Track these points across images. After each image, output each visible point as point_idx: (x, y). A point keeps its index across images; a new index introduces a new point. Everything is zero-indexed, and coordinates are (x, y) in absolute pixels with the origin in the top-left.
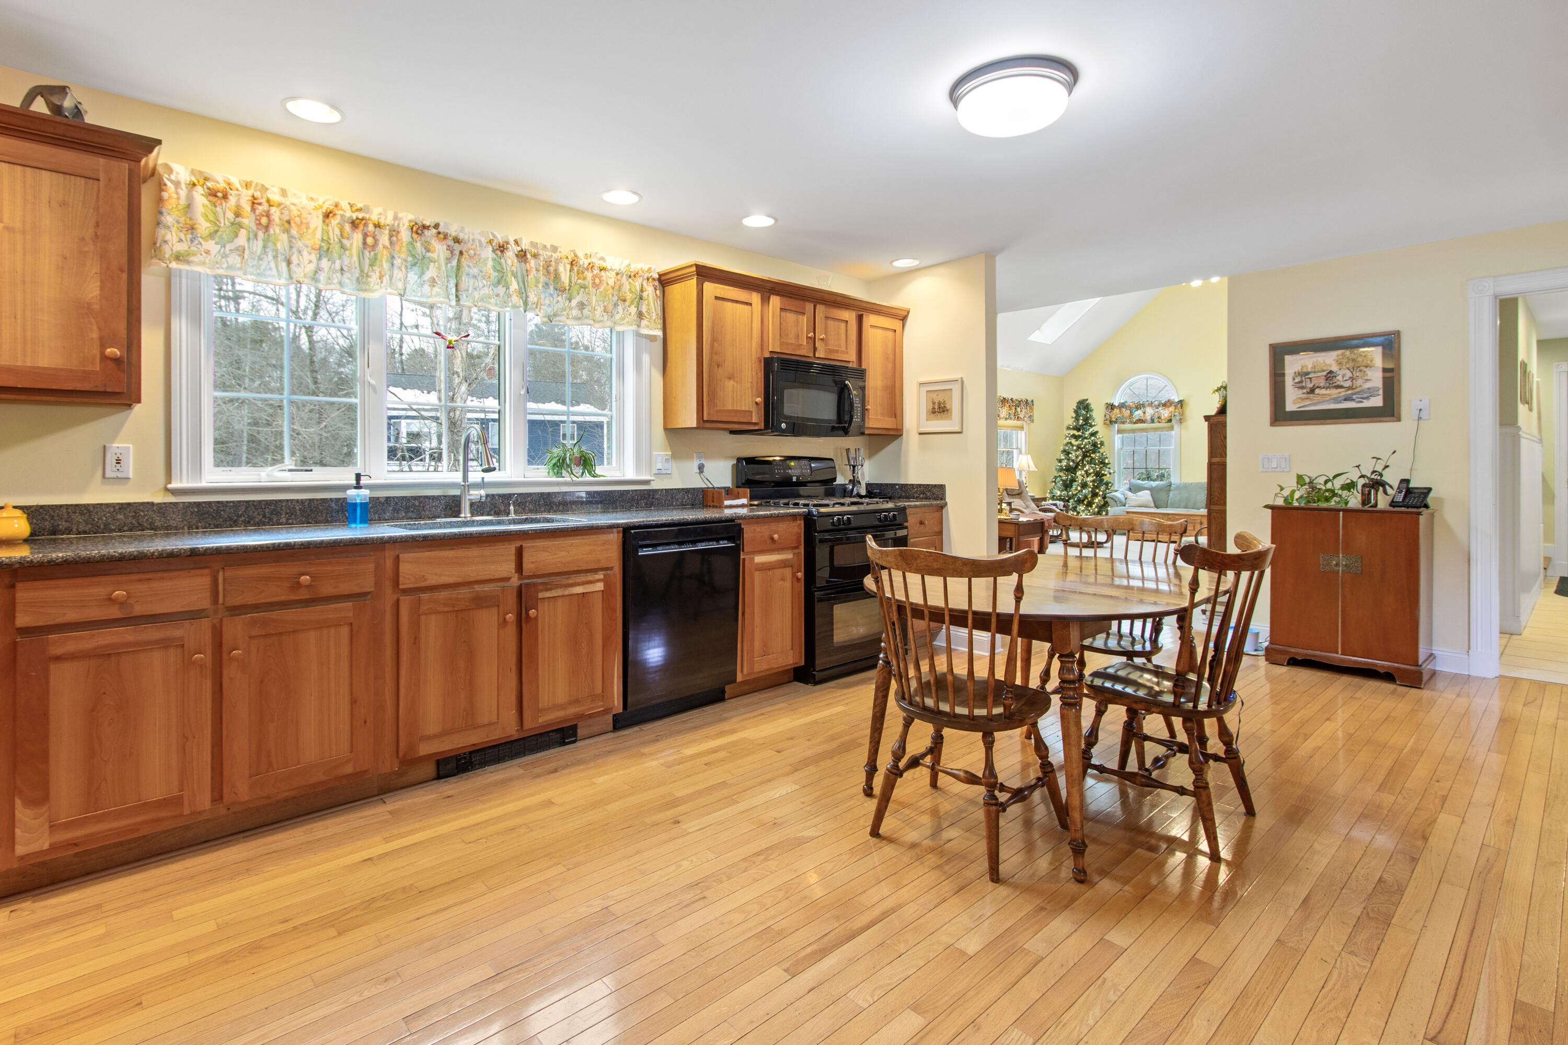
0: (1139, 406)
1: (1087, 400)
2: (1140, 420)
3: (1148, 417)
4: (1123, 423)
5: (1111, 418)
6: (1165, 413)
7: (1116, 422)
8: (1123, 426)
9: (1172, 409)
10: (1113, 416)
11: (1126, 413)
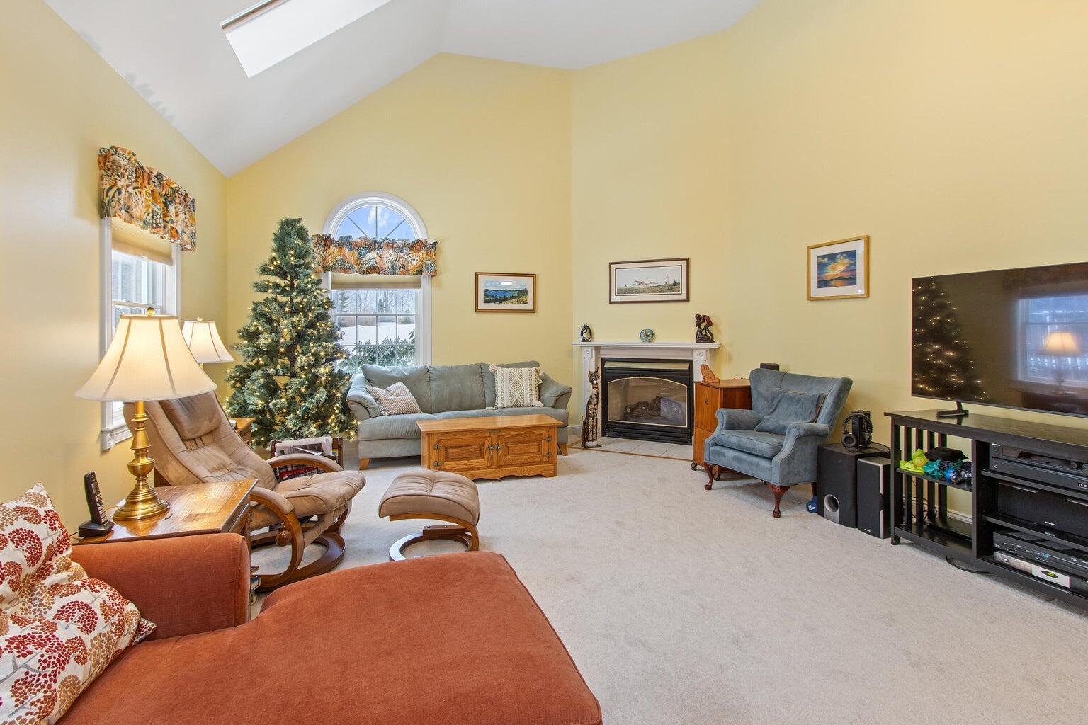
0: (373, 245)
1: (299, 220)
2: (375, 268)
3: (387, 265)
4: (345, 271)
5: (324, 260)
6: (414, 260)
7: (333, 269)
8: (342, 276)
9: (423, 253)
10: (329, 258)
11: (351, 256)
